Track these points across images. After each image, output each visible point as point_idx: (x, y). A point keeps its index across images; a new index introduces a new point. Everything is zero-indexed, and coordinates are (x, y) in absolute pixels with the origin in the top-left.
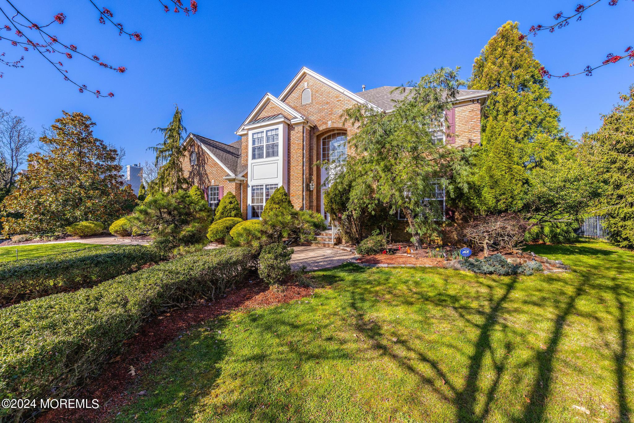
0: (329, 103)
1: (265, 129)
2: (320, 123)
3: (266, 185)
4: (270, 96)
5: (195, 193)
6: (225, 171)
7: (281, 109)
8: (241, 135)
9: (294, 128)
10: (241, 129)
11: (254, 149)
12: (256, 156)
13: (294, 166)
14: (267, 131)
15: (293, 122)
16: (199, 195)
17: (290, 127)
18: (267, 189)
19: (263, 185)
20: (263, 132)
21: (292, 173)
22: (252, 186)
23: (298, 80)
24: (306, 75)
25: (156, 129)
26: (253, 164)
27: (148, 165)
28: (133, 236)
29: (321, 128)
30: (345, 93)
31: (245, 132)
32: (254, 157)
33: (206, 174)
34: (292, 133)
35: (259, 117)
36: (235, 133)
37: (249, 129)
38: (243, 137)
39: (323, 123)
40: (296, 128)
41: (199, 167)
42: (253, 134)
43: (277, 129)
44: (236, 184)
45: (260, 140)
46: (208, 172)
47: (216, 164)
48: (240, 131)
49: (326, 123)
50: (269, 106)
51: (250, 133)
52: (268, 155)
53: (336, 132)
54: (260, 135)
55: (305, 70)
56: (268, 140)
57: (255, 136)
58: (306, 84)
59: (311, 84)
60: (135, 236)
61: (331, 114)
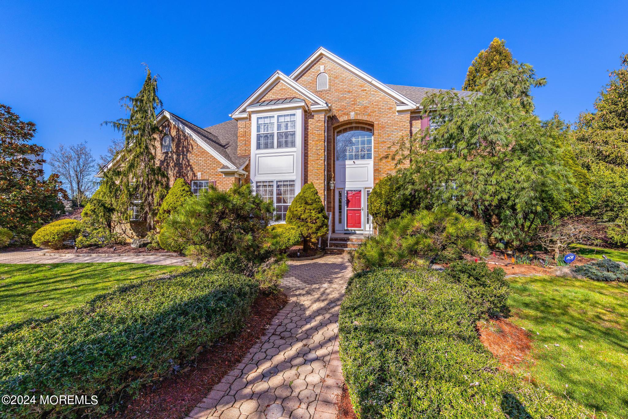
0: (352, 92)
1: (276, 114)
2: (340, 113)
3: (277, 182)
4: (282, 75)
5: (183, 188)
6: (219, 162)
7: (295, 93)
8: (237, 120)
9: (313, 116)
10: (239, 111)
11: (259, 137)
12: (262, 146)
13: (313, 161)
14: (278, 116)
15: (313, 108)
16: (187, 192)
17: (308, 114)
18: (278, 186)
19: (272, 182)
20: (273, 117)
21: (310, 168)
22: (257, 182)
23: (312, 62)
24: (322, 57)
25: (125, 99)
26: (257, 156)
27: (64, 150)
28: (78, 248)
29: (342, 119)
30: (374, 82)
31: (245, 115)
32: (258, 147)
33: (189, 165)
34: (310, 121)
35: (263, 99)
36: (230, 115)
37: (254, 112)
38: (239, 122)
39: (344, 114)
40: (316, 116)
41: (178, 155)
42: (258, 118)
43: (294, 115)
44: (236, 178)
45: (266, 127)
46: (191, 162)
47: (204, 152)
48: (237, 113)
49: (348, 114)
50: (279, 87)
51: (254, 117)
52: (280, 145)
53: (354, 125)
54: (267, 121)
55: (322, 50)
56: (279, 127)
57: (261, 121)
58: (322, 68)
59: (328, 68)
60: (81, 248)
61: (354, 104)
